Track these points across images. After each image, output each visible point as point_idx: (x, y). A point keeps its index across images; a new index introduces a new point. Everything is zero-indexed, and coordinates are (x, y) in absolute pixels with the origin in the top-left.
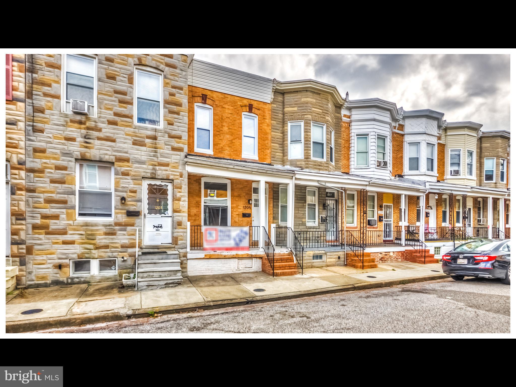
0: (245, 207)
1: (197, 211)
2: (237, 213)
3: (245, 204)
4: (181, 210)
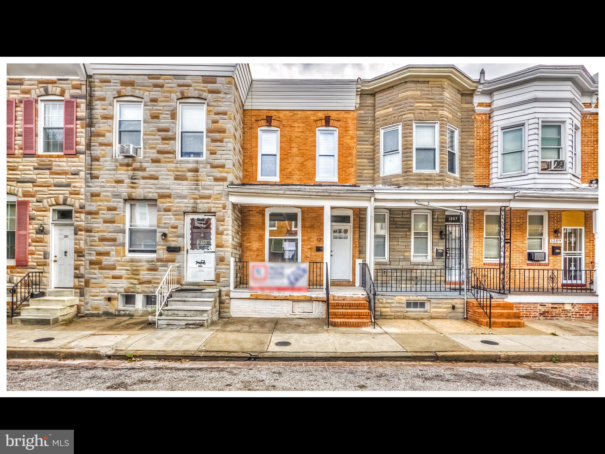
0: (319, 240)
1: (260, 246)
2: (309, 247)
3: (319, 236)
4: (223, 245)
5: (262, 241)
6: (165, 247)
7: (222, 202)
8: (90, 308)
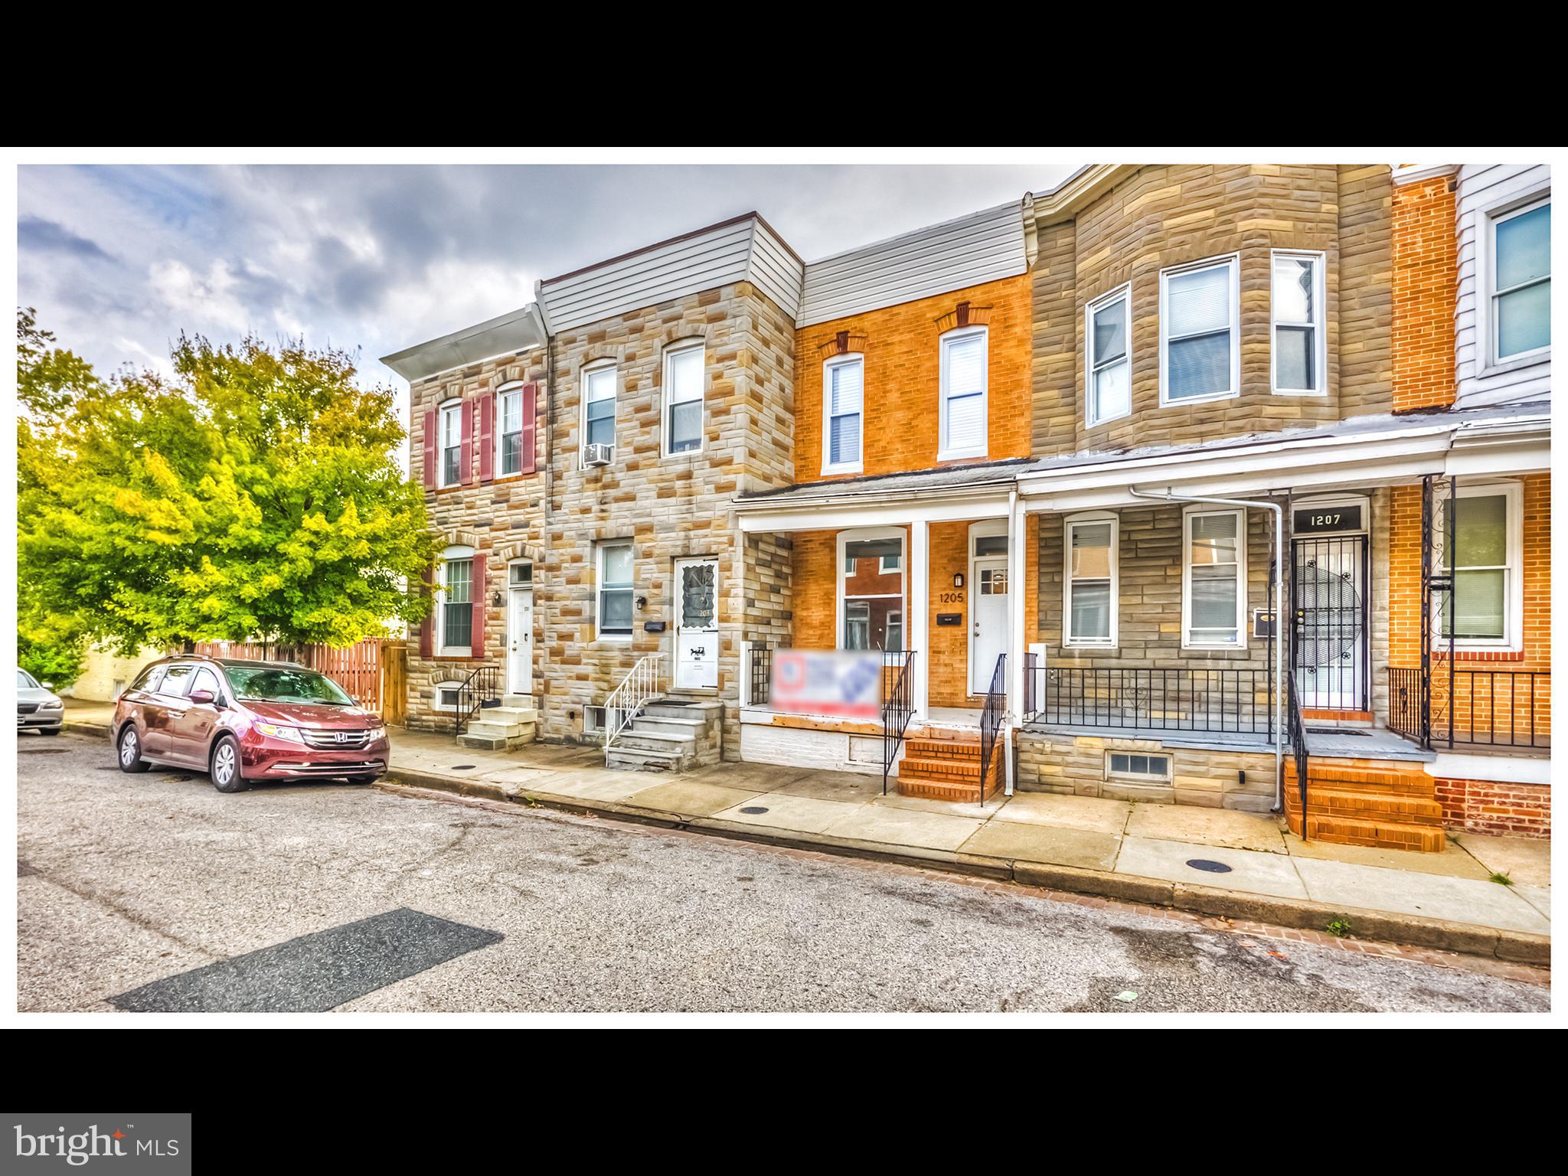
0: (944, 598)
1: (826, 615)
3: (945, 589)
4: (729, 617)
5: (829, 604)
6: (643, 624)
7: (728, 532)
8: (549, 729)
